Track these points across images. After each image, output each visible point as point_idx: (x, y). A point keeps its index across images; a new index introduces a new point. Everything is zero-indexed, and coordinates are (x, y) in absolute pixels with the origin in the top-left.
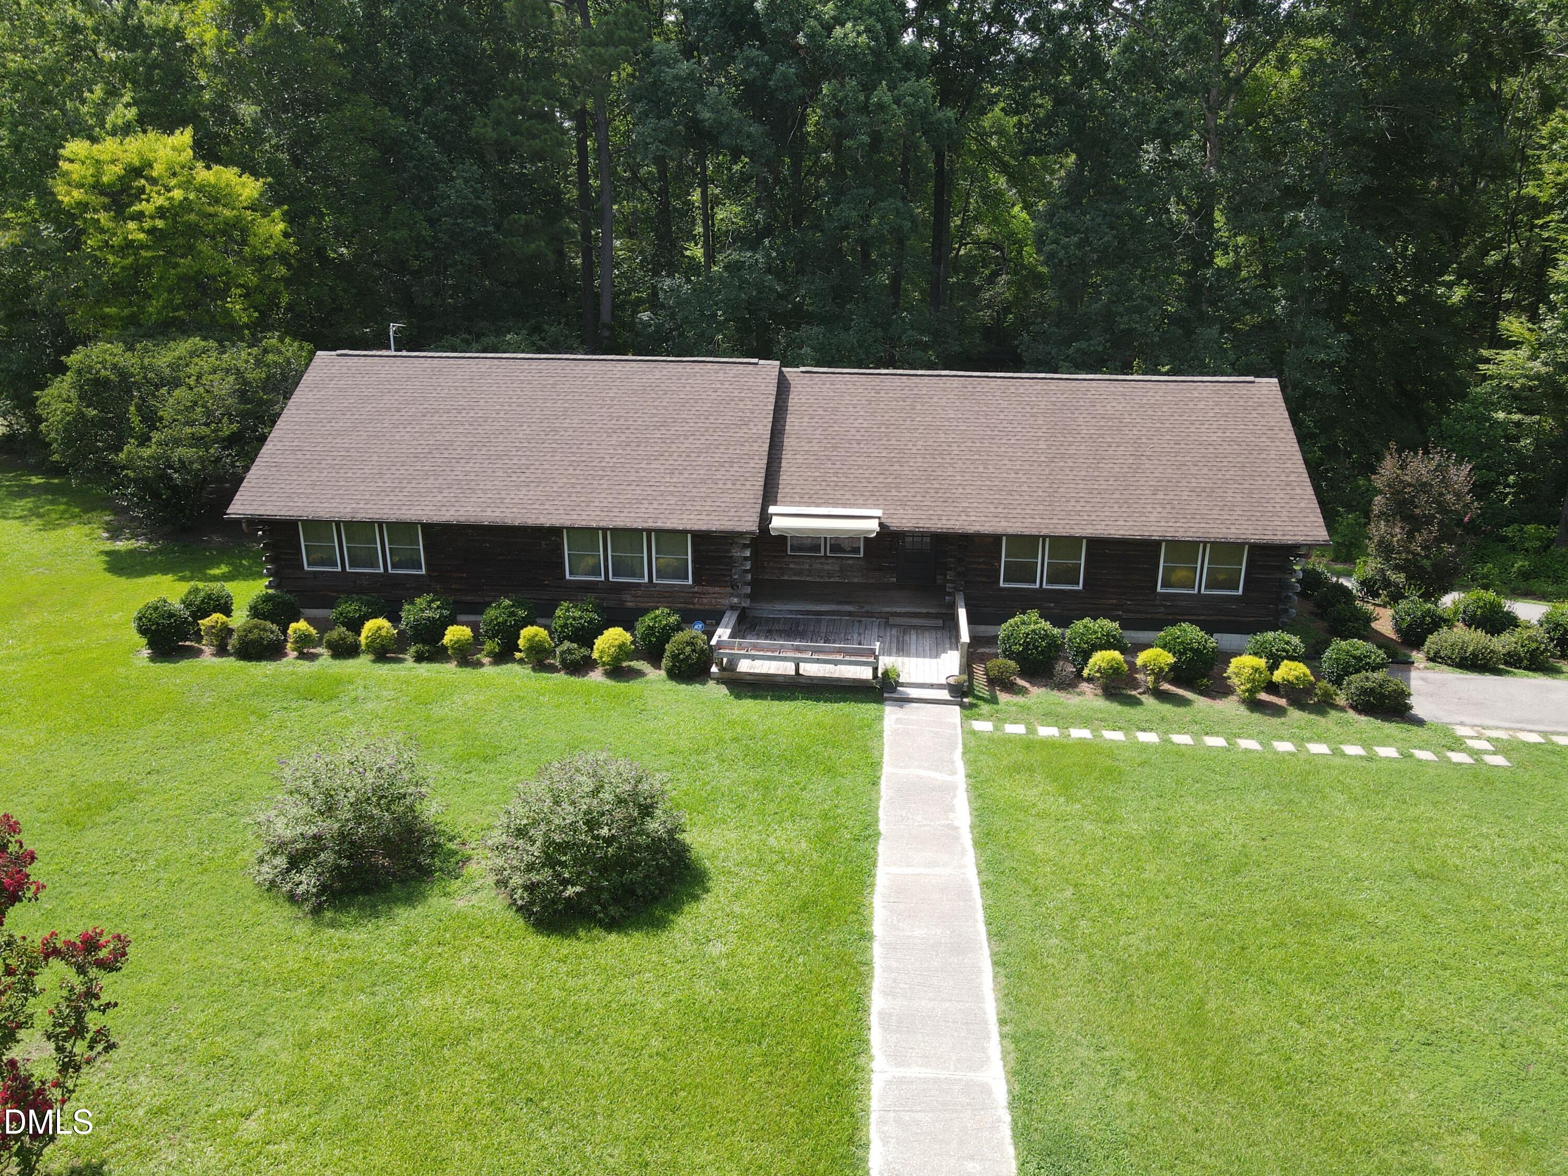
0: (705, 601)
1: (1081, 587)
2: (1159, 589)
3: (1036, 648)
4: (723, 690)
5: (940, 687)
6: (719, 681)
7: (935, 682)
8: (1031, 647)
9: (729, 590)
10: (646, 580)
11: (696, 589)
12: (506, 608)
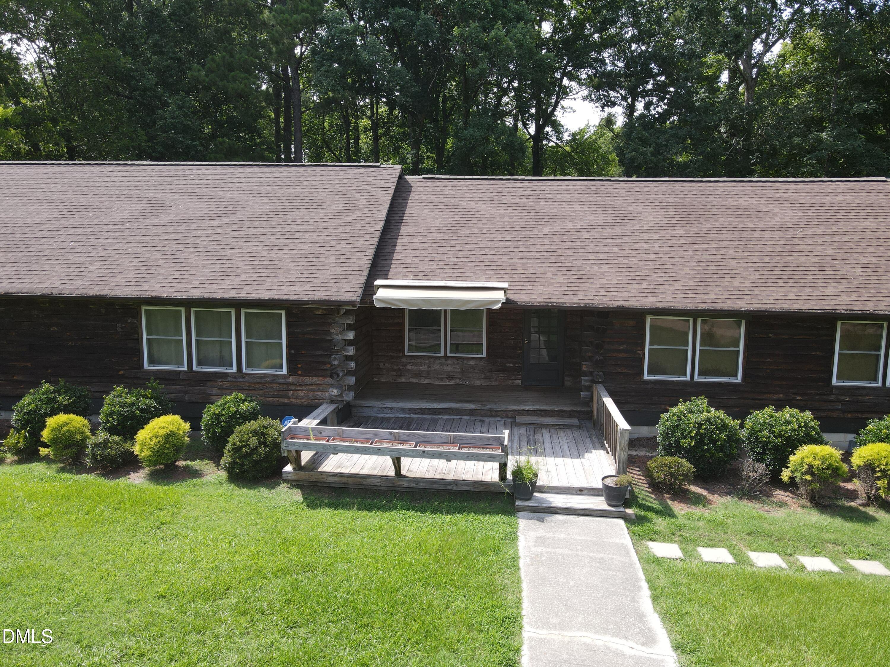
0: (301, 394)
1: (739, 379)
2: (834, 382)
3: (714, 442)
4: (298, 496)
5: (593, 492)
6: (294, 484)
7: (585, 485)
8: (706, 440)
9: (329, 380)
10: (234, 369)
11: (291, 380)
12: (46, 392)
